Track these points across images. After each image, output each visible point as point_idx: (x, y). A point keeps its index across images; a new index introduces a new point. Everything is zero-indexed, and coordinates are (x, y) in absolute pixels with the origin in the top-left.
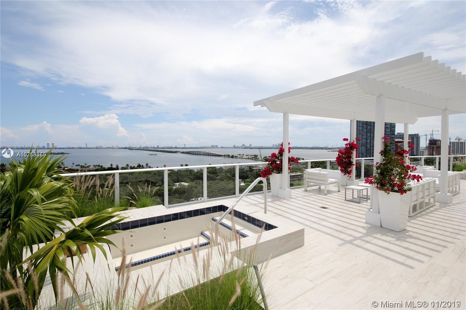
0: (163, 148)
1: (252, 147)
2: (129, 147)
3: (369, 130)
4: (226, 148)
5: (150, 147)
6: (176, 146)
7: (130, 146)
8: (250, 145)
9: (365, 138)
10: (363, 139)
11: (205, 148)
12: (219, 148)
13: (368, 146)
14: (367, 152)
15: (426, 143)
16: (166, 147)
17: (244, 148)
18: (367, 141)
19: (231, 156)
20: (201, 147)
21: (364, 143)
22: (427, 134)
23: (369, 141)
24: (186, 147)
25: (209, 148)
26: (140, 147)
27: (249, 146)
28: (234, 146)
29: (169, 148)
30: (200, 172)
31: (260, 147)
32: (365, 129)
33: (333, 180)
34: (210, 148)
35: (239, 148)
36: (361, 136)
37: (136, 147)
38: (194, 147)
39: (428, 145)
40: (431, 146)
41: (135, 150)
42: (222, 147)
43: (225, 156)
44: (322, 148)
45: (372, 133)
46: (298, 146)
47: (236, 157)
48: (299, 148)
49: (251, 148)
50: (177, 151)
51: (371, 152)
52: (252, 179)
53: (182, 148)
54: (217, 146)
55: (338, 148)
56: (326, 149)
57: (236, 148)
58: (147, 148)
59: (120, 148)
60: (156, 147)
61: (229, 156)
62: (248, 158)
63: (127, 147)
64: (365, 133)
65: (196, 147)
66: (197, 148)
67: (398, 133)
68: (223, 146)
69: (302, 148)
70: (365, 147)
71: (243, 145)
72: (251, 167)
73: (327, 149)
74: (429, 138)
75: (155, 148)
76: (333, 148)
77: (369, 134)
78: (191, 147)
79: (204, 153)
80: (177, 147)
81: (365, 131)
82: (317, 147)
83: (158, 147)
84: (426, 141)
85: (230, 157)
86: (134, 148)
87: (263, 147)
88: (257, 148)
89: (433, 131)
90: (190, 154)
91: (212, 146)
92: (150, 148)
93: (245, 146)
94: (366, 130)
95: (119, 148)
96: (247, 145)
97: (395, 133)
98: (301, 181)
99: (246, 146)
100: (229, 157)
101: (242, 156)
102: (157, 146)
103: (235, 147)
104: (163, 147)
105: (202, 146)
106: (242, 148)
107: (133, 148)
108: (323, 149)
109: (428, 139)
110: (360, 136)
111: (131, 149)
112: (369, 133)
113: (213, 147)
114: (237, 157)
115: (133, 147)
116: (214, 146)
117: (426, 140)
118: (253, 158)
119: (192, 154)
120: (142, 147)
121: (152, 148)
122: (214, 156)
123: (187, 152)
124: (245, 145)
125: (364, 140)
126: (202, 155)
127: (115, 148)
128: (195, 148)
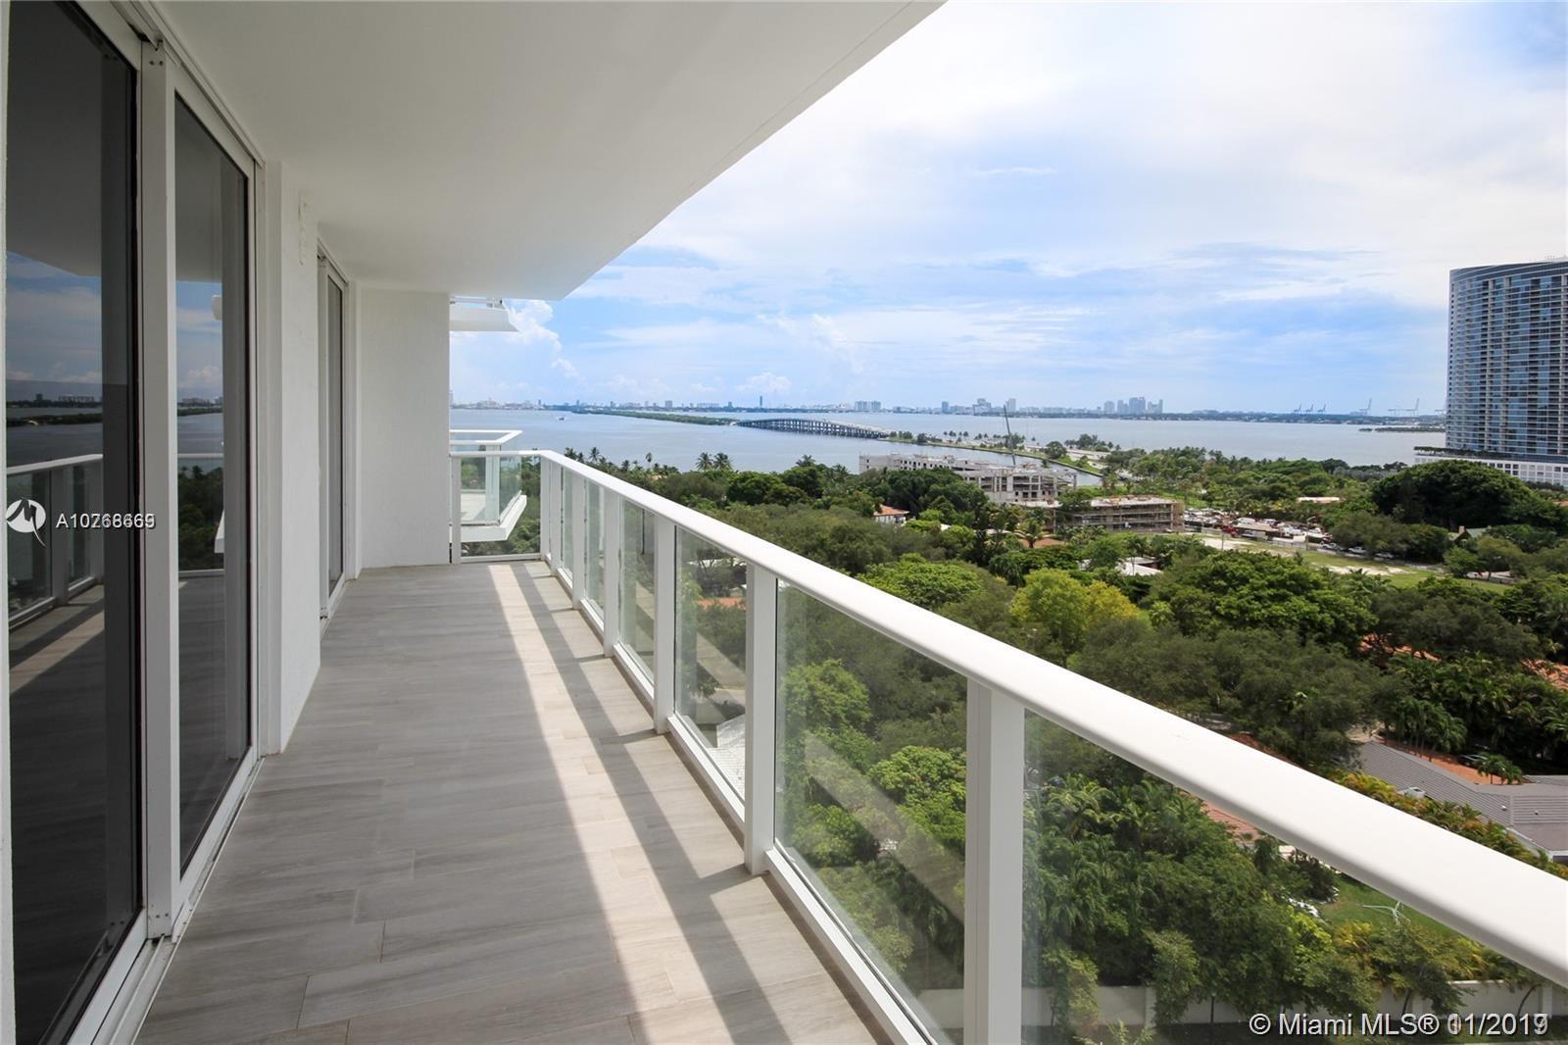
0: (686, 409)
1: (1017, 409)
2: (574, 404)
4: (911, 411)
5: (643, 405)
6: (730, 403)
7: (580, 403)
8: (1007, 403)
11: (834, 411)
12: (884, 411)
16: (695, 406)
17: (982, 412)
19: (915, 436)
20: (819, 408)
24: (763, 407)
25: (847, 412)
26: (609, 405)
27: (1003, 407)
28: (945, 404)
29: (705, 410)
31: (1049, 409)
34: (852, 411)
35: (964, 414)
37: (598, 405)
38: (794, 407)
41: (592, 413)
42: (898, 410)
43: (894, 439)
44: (1336, 419)
47: (933, 440)
48: (1224, 417)
49: (1008, 415)
50: (726, 420)
52: (945, 512)
53: (747, 410)
54: (876, 405)
55: (1418, 419)
56: (1353, 423)
57: (950, 413)
58: (631, 407)
59: (547, 408)
60: (663, 405)
61: (908, 436)
62: (982, 446)
63: (571, 404)
65: (799, 407)
66: (805, 410)
68: (901, 406)
69: (1238, 417)
71: (981, 402)
73: (1360, 423)
75: (656, 408)
76: (1393, 419)
78: (782, 407)
80: (734, 405)
82: (1314, 412)
83: (669, 406)
85: (913, 443)
86: (591, 409)
87: (1065, 412)
88: (1035, 414)
90: (771, 428)
91: (859, 403)
92: (641, 408)
93: (989, 405)
95: (544, 406)
96: (997, 403)
98: (1165, 532)
99: (993, 406)
100: (909, 440)
101: (959, 440)
102: (666, 403)
103: (946, 410)
104: (685, 406)
105: (823, 403)
106: (975, 415)
107: (588, 407)
108: (1339, 423)
111: (580, 410)
113: (862, 407)
114: (940, 441)
115: (589, 404)
116: (865, 403)
118: (1001, 445)
119: (777, 429)
120: (617, 406)
121: (648, 408)
122: (862, 436)
123: (761, 422)
124: (987, 401)
126: (812, 432)
127: (532, 408)
128: (795, 411)
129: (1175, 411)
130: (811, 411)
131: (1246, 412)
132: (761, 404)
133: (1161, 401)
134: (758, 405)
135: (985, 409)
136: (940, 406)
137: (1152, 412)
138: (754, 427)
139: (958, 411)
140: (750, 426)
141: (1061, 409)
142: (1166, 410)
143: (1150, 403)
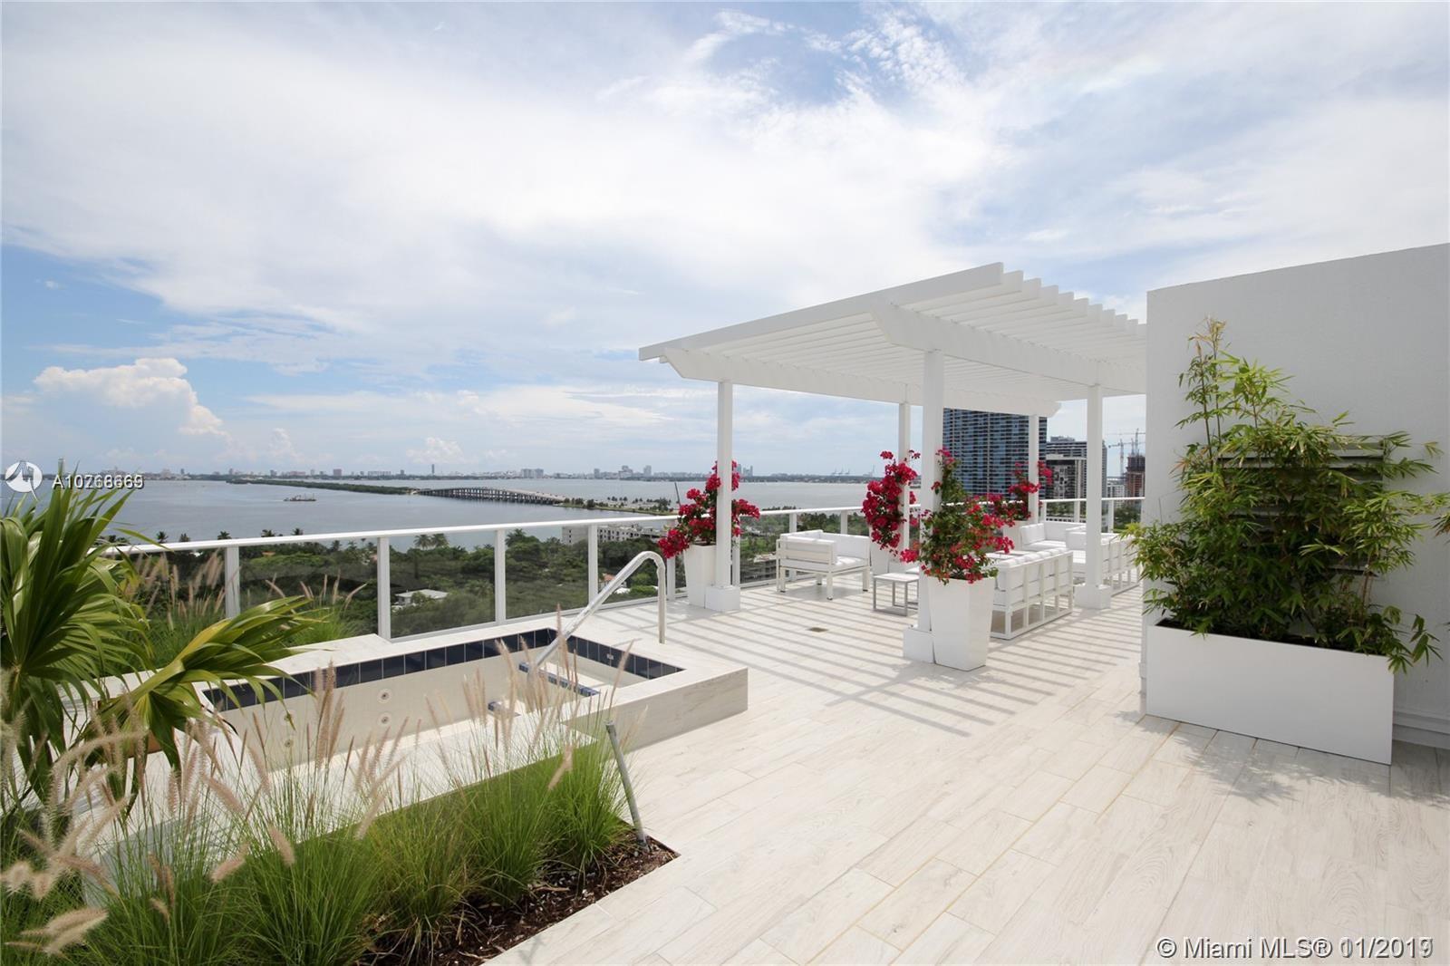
0: (357, 478)
1: (652, 474)
2: (227, 473)
3: (981, 428)
4: (569, 477)
5: (308, 473)
6: (402, 471)
7: (233, 473)
8: (645, 470)
9: (971, 452)
10: (966, 452)
11: (503, 478)
12: (546, 477)
13: (980, 472)
14: (976, 490)
15: (1122, 466)
16: (366, 474)
17: (626, 477)
18: (976, 459)
19: (585, 503)
20: (489, 475)
21: (970, 463)
22: (1123, 442)
23: (980, 460)
24: (436, 474)
25: (514, 478)
26: (269, 474)
27: (642, 472)
28: (597, 471)
29: (377, 478)
30: (486, 555)
31: (675, 474)
32: (971, 425)
33: (849, 561)
34: (519, 477)
35: (612, 479)
36: (961, 446)
37: (256, 473)
38: (465, 475)
39: (1125, 471)
40: (1134, 473)
41: (252, 482)
42: (558, 476)
43: (566, 505)
44: (858, 479)
45: (989, 437)
46: (789, 474)
47: (601, 504)
48: (792, 479)
49: (649, 480)
50: (406, 489)
51: (986, 491)
52: (650, 575)
53: (423, 478)
54: (540, 472)
57: (602, 478)
58: (296, 476)
59: (193, 478)
60: (330, 473)
61: (578, 503)
62: (641, 509)
63: (222, 473)
64: (970, 436)
65: (470, 474)
66: (476, 478)
67: (1053, 439)
68: (560, 472)
69: (801, 479)
70: (970, 475)
71: (625, 469)
72: (648, 536)
74: (1128, 451)
75: (324, 477)
77: (980, 440)
78: (454, 475)
79: (499, 495)
80: (407, 473)
81: (971, 430)
82: (843, 475)
83: (337, 475)
84: (1122, 462)
85: (584, 507)
86: (249, 479)
87: (686, 476)
88: (667, 478)
89: (1137, 434)
90: (452, 496)
91: (525, 471)
92: (307, 477)
93: (631, 471)
94: (975, 428)
95: (189, 475)
96: (638, 469)
97: (1045, 438)
99: (634, 472)
100: (580, 506)
101: (622, 504)
102: (335, 471)
103: (598, 476)
104: (355, 474)
105: (492, 471)
106: (621, 479)
107: (246, 476)
108: (859, 482)
109: (1126, 456)
110: (959, 444)
111: (235, 479)
112: (981, 436)
113: (527, 474)
114: (607, 505)
115: (245, 473)
116: (530, 471)
117: (1122, 457)
118: (655, 508)
119: (458, 497)
120: (278, 474)
121: (315, 477)
122: (533, 502)
123: (442, 490)
124: (630, 468)
125: (969, 457)
126: (492, 499)
127: (173, 478)
128: (467, 478)
129: (761, 475)
130: (482, 478)
131: (804, 474)
132: (433, 471)
133: (752, 467)
134: (429, 472)
135: (628, 475)
136: (593, 472)
137: (746, 475)
138: (435, 495)
139: (607, 476)
140: (432, 495)
141: (684, 474)
142: (755, 474)
143: (744, 469)
